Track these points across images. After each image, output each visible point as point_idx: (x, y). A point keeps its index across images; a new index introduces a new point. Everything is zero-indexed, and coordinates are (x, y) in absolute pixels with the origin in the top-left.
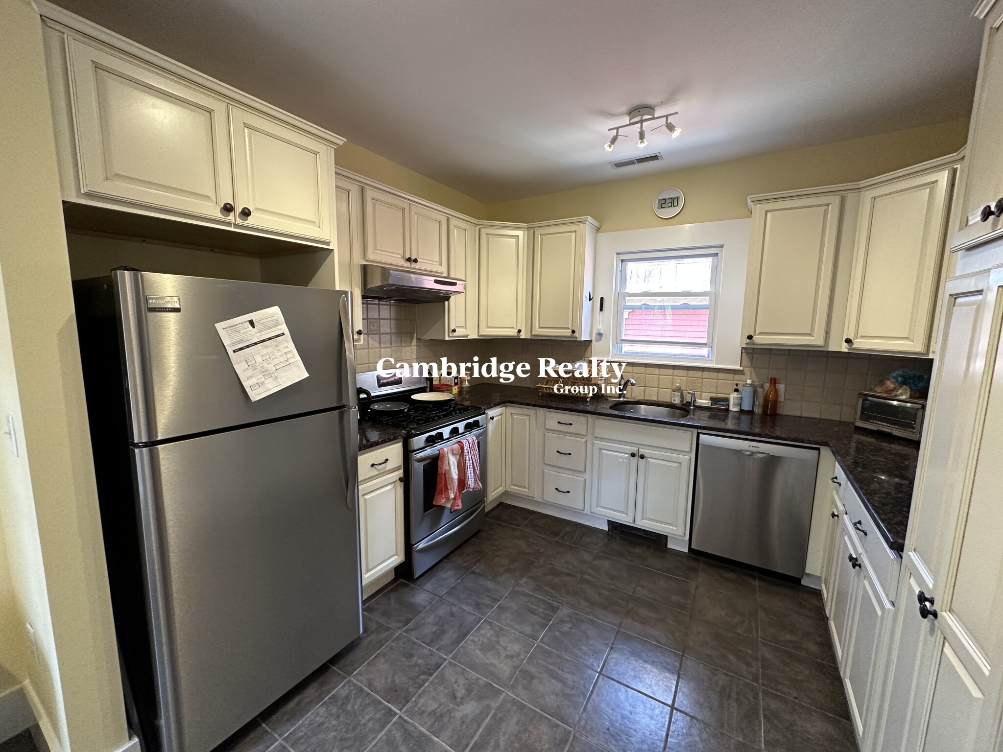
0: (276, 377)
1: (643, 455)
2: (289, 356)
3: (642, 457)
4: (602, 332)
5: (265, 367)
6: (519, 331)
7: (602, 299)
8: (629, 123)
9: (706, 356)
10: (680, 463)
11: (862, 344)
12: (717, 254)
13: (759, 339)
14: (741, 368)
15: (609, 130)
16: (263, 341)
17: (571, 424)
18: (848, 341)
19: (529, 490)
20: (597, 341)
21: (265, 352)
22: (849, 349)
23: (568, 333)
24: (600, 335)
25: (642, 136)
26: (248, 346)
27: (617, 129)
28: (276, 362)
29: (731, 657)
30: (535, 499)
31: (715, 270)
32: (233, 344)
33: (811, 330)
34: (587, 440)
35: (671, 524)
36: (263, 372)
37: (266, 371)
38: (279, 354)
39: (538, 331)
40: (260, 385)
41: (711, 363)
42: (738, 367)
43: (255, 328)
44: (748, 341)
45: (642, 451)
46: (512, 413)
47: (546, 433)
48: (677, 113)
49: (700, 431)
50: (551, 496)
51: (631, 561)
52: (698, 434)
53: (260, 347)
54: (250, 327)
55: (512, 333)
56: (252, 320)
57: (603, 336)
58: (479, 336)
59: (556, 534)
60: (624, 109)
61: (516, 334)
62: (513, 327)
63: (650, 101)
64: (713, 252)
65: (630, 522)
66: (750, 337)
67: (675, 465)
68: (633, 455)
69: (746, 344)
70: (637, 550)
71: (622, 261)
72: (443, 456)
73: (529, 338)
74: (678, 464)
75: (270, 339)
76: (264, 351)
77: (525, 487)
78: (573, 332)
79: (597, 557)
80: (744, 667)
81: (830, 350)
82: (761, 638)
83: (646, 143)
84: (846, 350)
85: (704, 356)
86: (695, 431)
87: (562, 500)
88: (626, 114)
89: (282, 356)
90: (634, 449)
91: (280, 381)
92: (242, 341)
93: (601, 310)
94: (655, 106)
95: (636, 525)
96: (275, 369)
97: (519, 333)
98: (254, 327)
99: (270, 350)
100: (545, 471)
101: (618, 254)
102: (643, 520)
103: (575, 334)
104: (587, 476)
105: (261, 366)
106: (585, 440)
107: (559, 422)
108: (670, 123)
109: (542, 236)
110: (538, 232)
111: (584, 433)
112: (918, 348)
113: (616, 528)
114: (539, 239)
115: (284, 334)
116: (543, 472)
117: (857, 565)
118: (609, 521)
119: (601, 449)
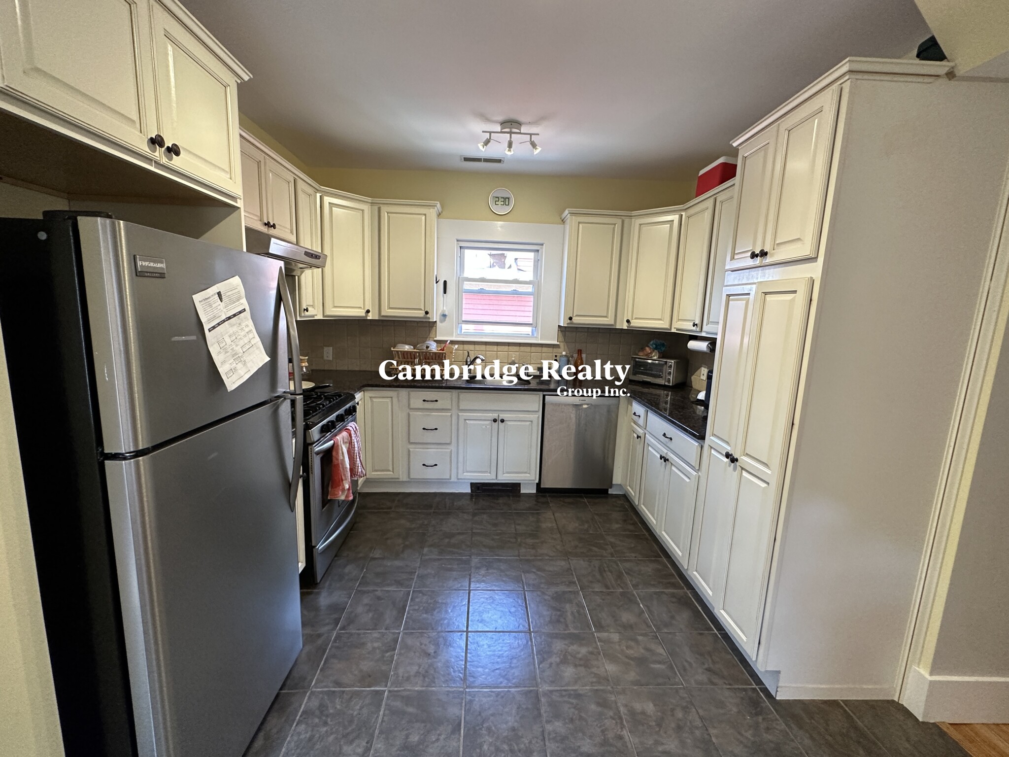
0: (245, 361)
1: (503, 419)
2: (251, 336)
3: (502, 421)
4: (447, 313)
5: (234, 349)
6: (368, 311)
7: (445, 282)
8: (500, 131)
9: (531, 334)
10: (532, 421)
11: (636, 323)
12: (538, 251)
13: (576, 320)
14: (558, 343)
15: (483, 132)
16: (229, 318)
17: (436, 401)
18: (628, 321)
19: (393, 472)
20: (441, 322)
21: (231, 332)
22: (628, 327)
23: (421, 314)
24: (444, 316)
25: (510, 145)
26: (219, 324)
27: (490, 133)
28: (241, 343)
29: (594, 548)
30: (401, 480)
31: (537, 262)
32: (209, 321)
33: (607, 314)
34: (451, 415)
35: (526, 473)
36: (233, 356)
37: (236, 354)
38: (243, 333)
39: (387, 312)
40: (233, 370)
41: (536, 340)
42: (556, 342)
43: (223, 301)
44: (569, 321)
45: (502, 416)
46: (371, 397)
47: (411, 413)
48: (538, 134)
49: (545, 393)
50: (419, 472)
51: (502, 510)
52: (544, 396)
53: (227, 325)
54: (219, 300)
55: (361, 313)
56: (220, 292)
57: (447, 317)
58: (324, 316)
59: (430, 507)
60: (501, 118)
61: (363, 314)
62: (361, 308)
63: (521, 119)
64: (536, 248)
65: (493, 479)
66: (571, 319)
67: (528, 423)
68: (495, 421)
69: (568, 324)
70: (501, 501)
71: (461, 247)
72: (338, 446)
73: (377, 318)
74: (530, 422)
75: (235, 315)
76: (231, 330)
77: (389, 470)
78: (427, 313)
79: (474, 515)
80: (604, 552)
81: (617, 328)
82: (604, 532)
83: (512, 153)
84: (626, 328)
85: (529, 334)
86: (541, 394)
87: (430, 474)
88: (500, 123)
89: (245, 336)
90: (495, 415)
91: (249, 365)
92: (215, 317)
93: (445, 292)
94: (523, 124)
95: (500, 480)
96: (242, 352)
97: (367, 314)
98: (221, 301)
99: (235, 329)
100: (411, 449)
101: (457, 241)
102: (504, 475)
103: (428, 316)
104: (453, 447)
105: (231, 348)
106: (450, 414)
107: (424, 401)
108: (533, 141)
109: (389, 214)
110: (385, 209)
111: (449, 407)
112: (667, 326)
113: (478, 488)
114: (385, 216)
115: (244, 310)
116: (409, 451)
117: (666, 460)
118: (471, 484)
119: (465, 420)
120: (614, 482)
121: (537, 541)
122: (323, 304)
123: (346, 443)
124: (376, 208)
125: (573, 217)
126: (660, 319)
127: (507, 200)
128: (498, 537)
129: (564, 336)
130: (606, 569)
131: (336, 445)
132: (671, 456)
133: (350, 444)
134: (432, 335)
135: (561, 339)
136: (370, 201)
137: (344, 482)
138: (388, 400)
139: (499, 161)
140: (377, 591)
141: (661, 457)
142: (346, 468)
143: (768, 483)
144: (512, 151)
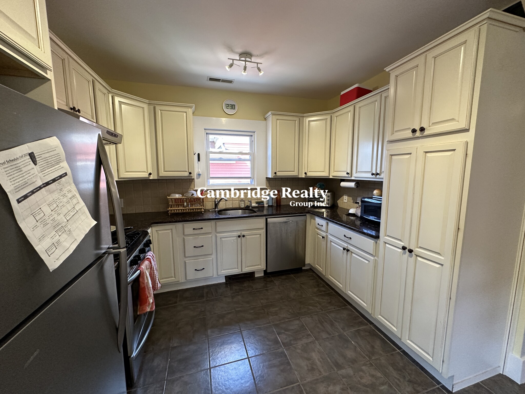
0: (70, 231)
1: (244, 235)
2: (75, 201)
3: (244, 236)
4: (201, 173)
5: (56, 219)
6: (150, 174)
7: (199, 154)
8: (239, 59)
9: (250, 183)
10: (260, 234)
11: (310, 174)
12: (252, 136)
13: (278, 174)
15: (229, 59)
16: (47, 184)
17: (202, 228)
18: (306, 173)
19: (175, 277)
20: (197, 178)
21: (51, 199)
22: (305, 176)
23: (187, 174)
24: (199, 175)
25: (245, 68)
26: (33, 192)
27: (233, 60)
28: (65, 210)
29: (311, 307)
30: (180, 282)
31: (252, 142)
32: (17, 189)
33: (294, 170)
34: (212, 236)
35: (259, 265)
36: (55, 227)
37: (58, 224)
38: (65, 200)
39: (163, 174)
40: (56, 244)
41: (254, 186)
42: (265, 187)
43: (38, 164)
44: (275, 175)
45: (243, 233)
46: (157, 231)
47: (185, 238)
48: (262, 63)
49: (267, 217)
50: (191, 275)
51: (248, 290)
52: (266, 219)
53: (45, 192)
54: (31, 163)
55: (145, 175)
56: (33, 153)
57: (201, 176)
58: (119, 178)
59: (202, 296)
60: (240, 51)
61: (147, 176)
62: (145, 172)
63: (254, 52)
64: (250, 134)
65: (240, 272)
66: (275, 173)
67: (258, 236)
68: (239, 236)
69: (274, 176)
70: (246, 285)
71: (207, 133)
73: (156, 178)
74: (259, 235)
75: (54, 180)
76: (50, 198)
77: (172, 277)
78: (190, 173)
79: (233, 297)
80: (316, 308)
81: (299, 177)
83: (246, 74)
84: (304, 177)
85: (249, 183)
86: (265, 218)
87: (200, 275)
88: (239, 54)
89: (68, 202)
90: (239, 233)
91: (74, 234)
92: (26, 185)
93: (199, 160)
94: (253, 56)
95: (244, 272)
96: (66, 220)
97: (149, 175)
98: (35, 164)
99: (55, 195)
100: (186, 261)
101: (205, 129)
102: (246, 268)
103: (191, 175)
104: (214, 256)
105: (51, 218)
107: (194, 229)
108: (259, 67)
109: (161, 111)
110: (158, 108)
111: (211, 231)
112: (327, 175)
113: (230, 279)
114: (159, 113)
115: (66, 174)
116: (185, 262)
117: (348, 250)
118: (226, 276)
119: (221, 238)
120: (306, 263)
121: (277, 309)
122: (118, 170)
123: (148, 269)
124: (152, 107)
125: (274, 116)
126: (323, 172)
127: (233, 106)
128: (252, 311)
129: (269, 183)
130: (323, 320)
131: (142, 273)
132: (350, 247)
133: (151, 269)
134: (192, 186)
135: (268, 185)
136: (148, 102)
137: (149, 298)
138: (169, 231)
139: (230, 82)
140: (183, 377)
141: (344, 249)
142: (150, 288)
143: (442, 265)
144: (246, 72)
